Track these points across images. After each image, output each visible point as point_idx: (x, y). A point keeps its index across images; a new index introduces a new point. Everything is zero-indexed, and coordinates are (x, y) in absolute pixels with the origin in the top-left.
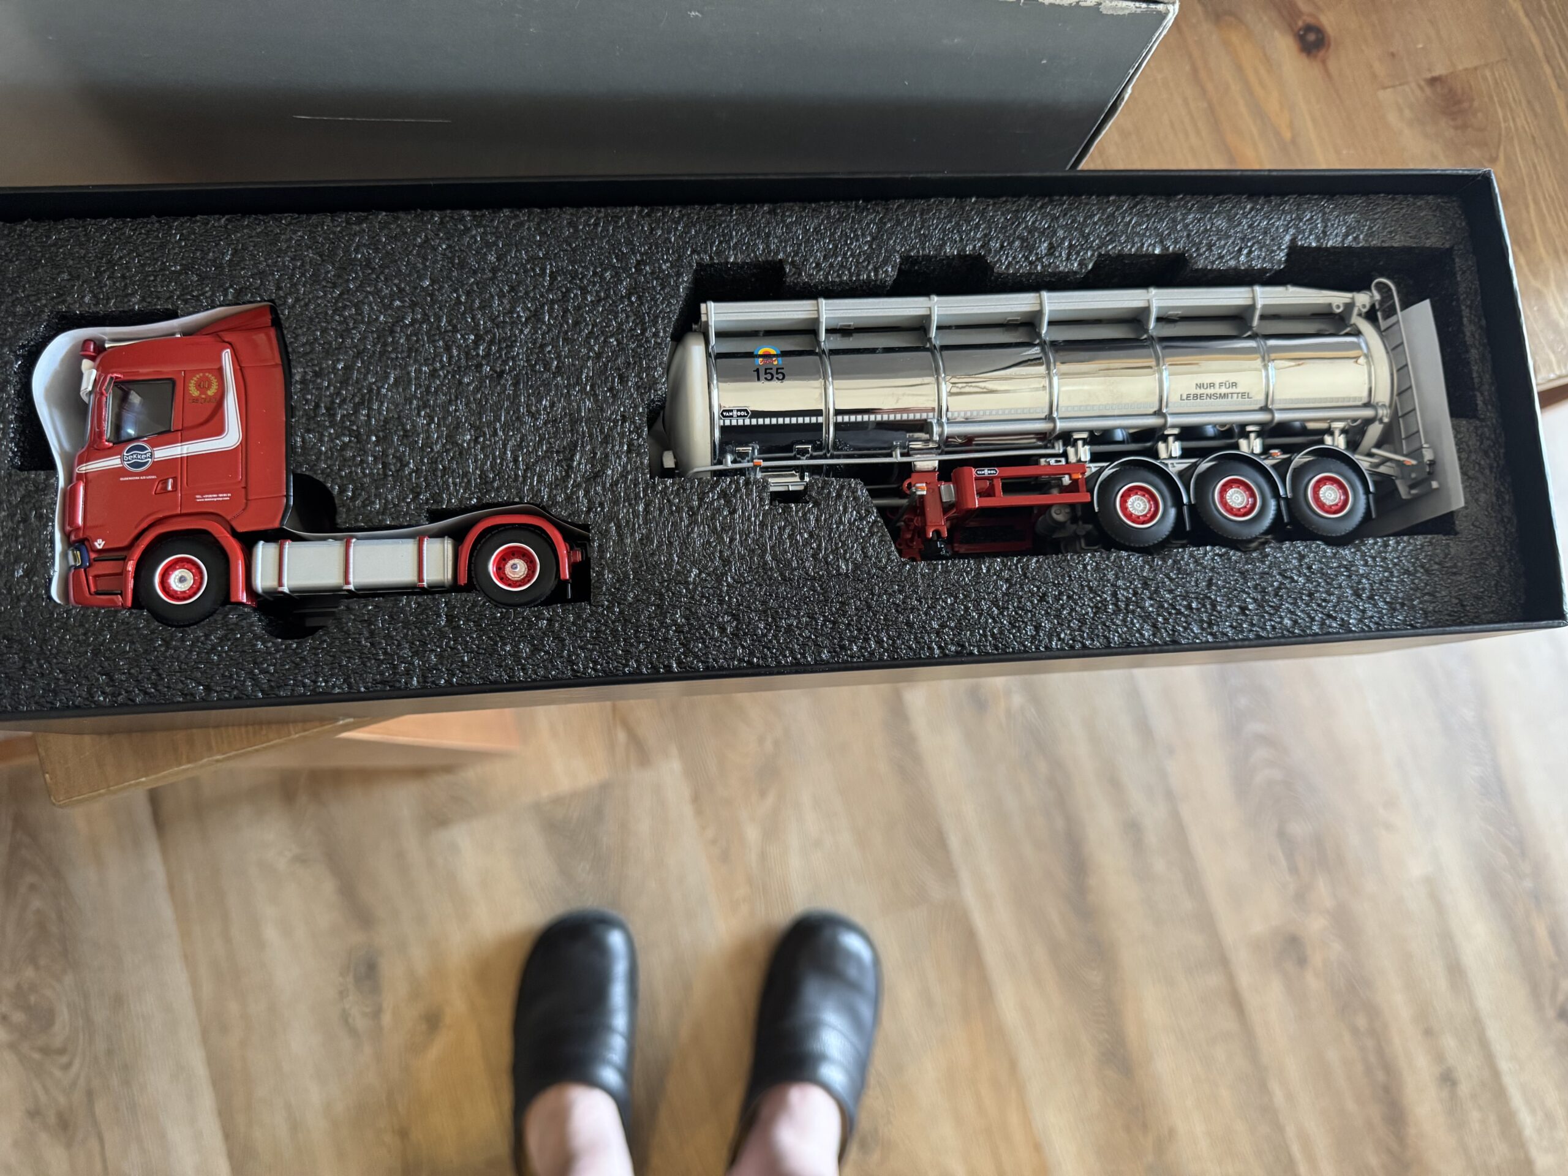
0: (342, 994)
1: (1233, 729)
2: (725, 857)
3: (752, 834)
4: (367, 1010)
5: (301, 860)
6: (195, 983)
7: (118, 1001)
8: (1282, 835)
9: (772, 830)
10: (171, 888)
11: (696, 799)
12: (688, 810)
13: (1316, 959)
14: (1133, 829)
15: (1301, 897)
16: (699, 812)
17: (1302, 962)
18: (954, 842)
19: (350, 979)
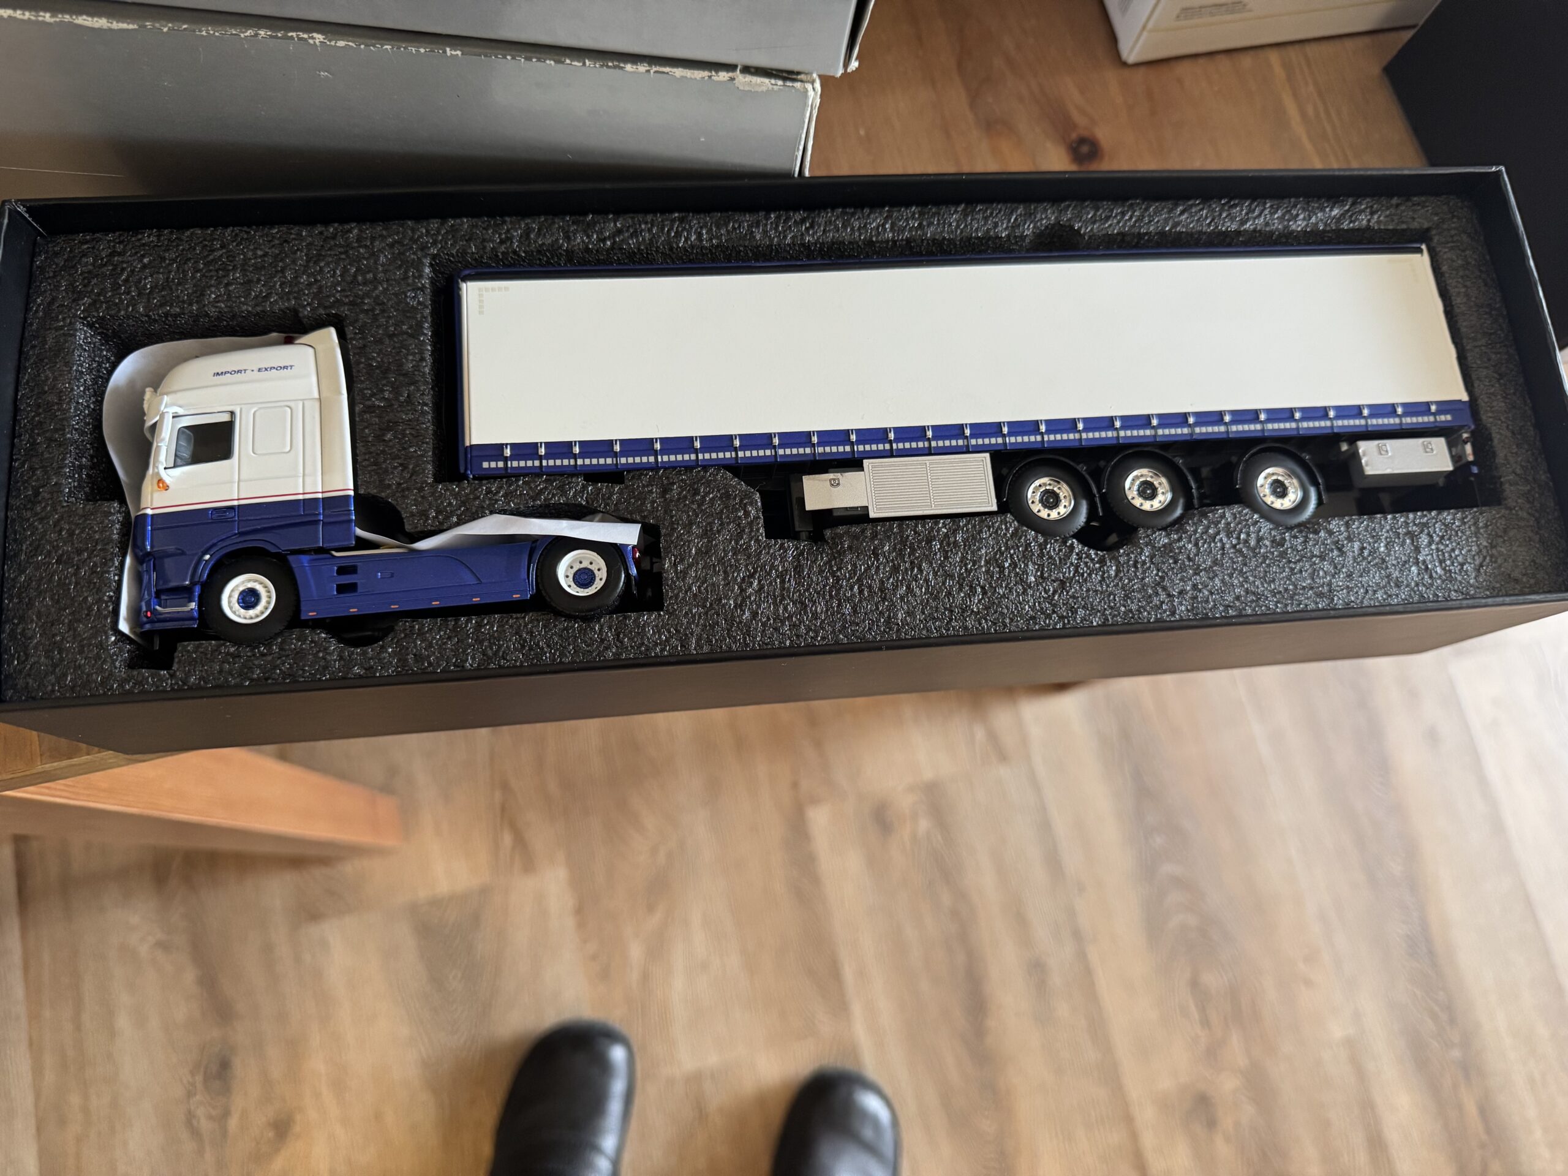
0: (190, 1094)
1: (1147, 870)
2: (604, 975)
3: (636, 952)
4: (214, 1113)
5: (163, 946)
6: (37, 1070)
8: (1195, 984)
9: (658, 949)
10: (26, 966)
11: (579, 911)
12: (570, 922)
13: (1227, 1122)
14: (1037, 969)
15: (1212, 1054)
16: (581, 925)
17: (1211, 1124)
18: (848, 973)
19: (199, 1078)
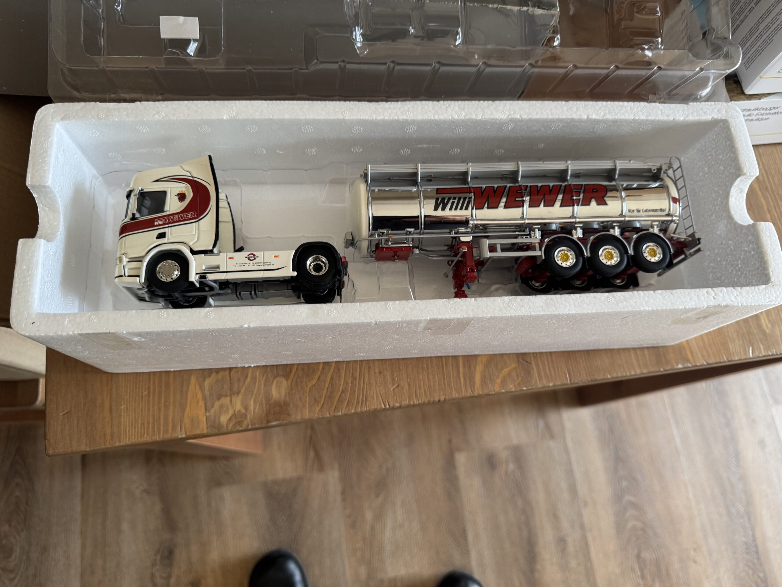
0: (154, 565)
1: (618, 497)
2: (353, 525)
3: (369, 516)
4: (164, 575)
5: (147, 492)
6: (84, 547)
7: (45, 549)
8: (638, 556)
9: (379, 516)
10: (83, 497)
11: (343, 493)
12: (339, 498)
14: (562, 541)
16: (344, 500)
18: (470, 536)
19: (158, 557)
